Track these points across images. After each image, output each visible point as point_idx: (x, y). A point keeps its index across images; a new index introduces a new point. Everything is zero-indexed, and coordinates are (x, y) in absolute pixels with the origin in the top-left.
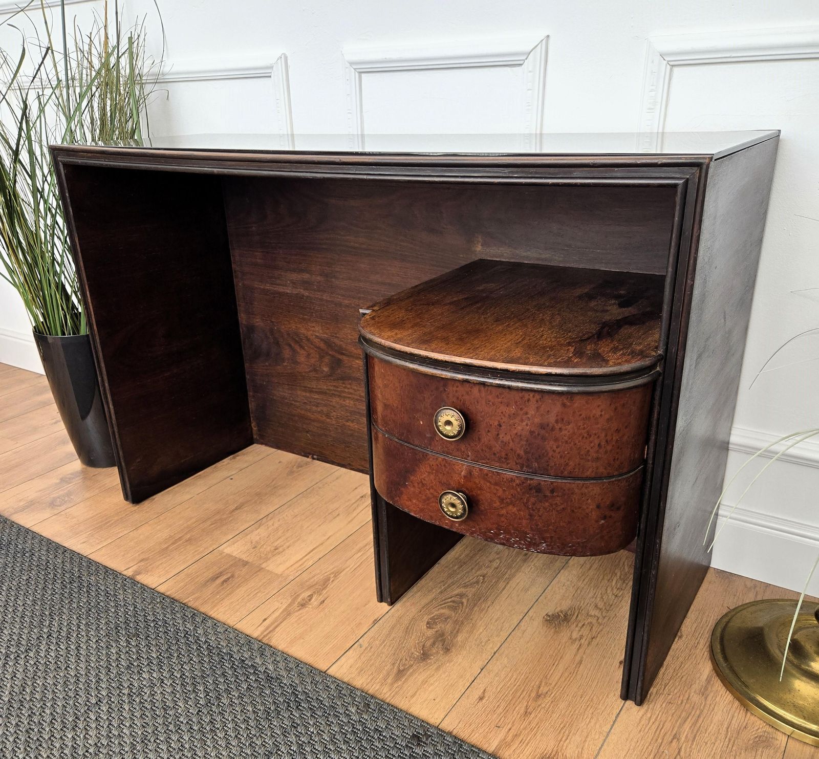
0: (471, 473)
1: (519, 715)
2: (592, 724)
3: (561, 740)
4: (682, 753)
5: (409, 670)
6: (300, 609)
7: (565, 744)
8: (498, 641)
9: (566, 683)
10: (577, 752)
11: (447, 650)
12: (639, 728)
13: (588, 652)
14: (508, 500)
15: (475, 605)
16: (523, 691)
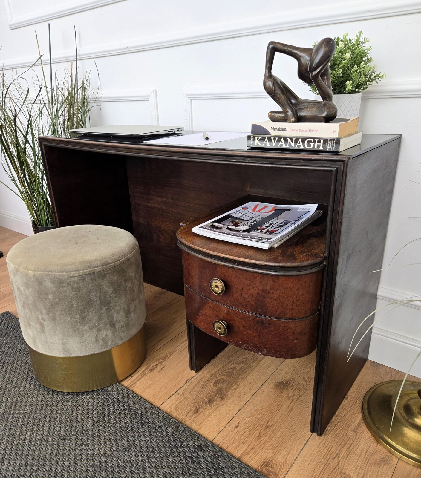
0: (229, 312)
1: (255, 438)
2: (293, 445)
3: (275, 453)
4: (340, 465)
5: (201, 409)
6: (150, 372)
7: (277, 456)
8: (249, 395)
9: (282, 421)
10: (283, 460)
11: (222, 399)
12: (318, 449)
13: (296, 404)
14: (247, 327)
15: (240, 375)
16: (259, 424)
